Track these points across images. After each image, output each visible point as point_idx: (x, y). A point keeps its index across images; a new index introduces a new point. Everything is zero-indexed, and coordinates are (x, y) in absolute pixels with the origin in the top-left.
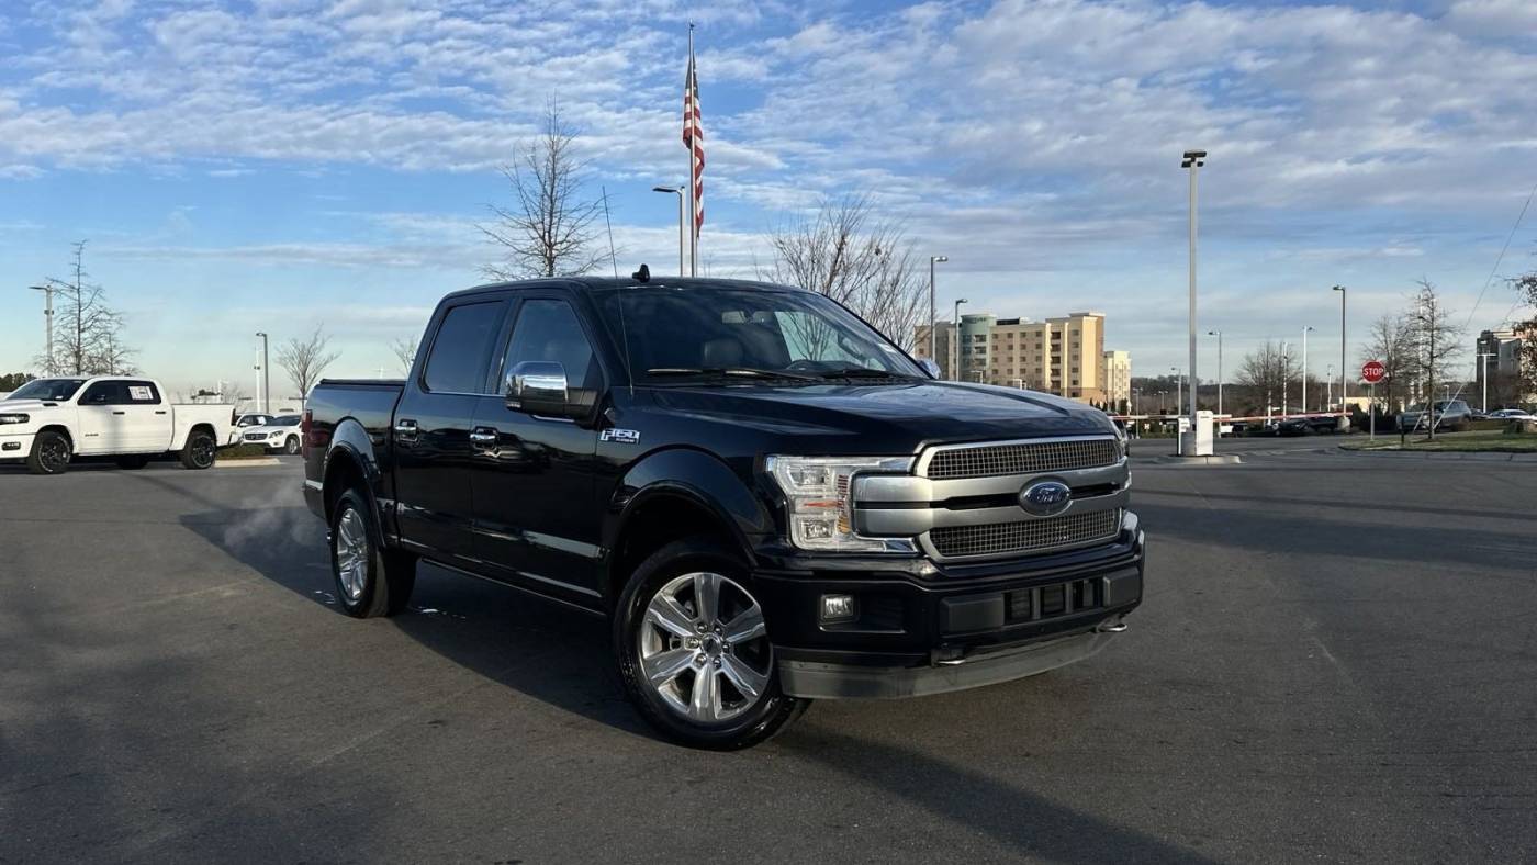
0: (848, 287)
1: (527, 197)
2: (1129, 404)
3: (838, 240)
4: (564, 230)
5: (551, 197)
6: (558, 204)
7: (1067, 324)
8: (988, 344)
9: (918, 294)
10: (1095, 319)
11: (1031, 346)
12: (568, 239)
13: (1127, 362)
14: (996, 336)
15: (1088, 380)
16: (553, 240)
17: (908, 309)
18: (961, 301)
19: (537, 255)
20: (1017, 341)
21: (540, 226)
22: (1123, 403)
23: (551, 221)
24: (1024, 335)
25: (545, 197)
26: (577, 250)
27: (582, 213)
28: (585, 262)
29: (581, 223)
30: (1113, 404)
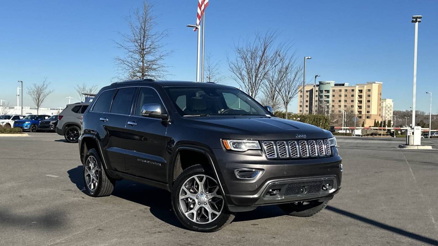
0: (266, 70)
1: (134, 29)
2: (392, 122)
3: (263, 49)
4: (149, 43)
5: (144, 30)
6: (147, 32)
7: (365, 86)
8: (330, 94)
9: (297, 73)
10: (378, 84)
11: (349, 95)
12: (150, 47)
13: (392, 104)
14: (334, 91)
15: (374, 111)
16: (144, 47)
17: (293, 79)
18: (317, 76)
19: (138, 53)
20: (343, 93)
21: (139, 41)
22: (390, 121)
23: (144, 39)
24: (346, 90)
25: (142, 29)
26: (154, 51)
27: (157, 36)
28: (157, 57)
29: (157, 40)
30: (385, 122)
